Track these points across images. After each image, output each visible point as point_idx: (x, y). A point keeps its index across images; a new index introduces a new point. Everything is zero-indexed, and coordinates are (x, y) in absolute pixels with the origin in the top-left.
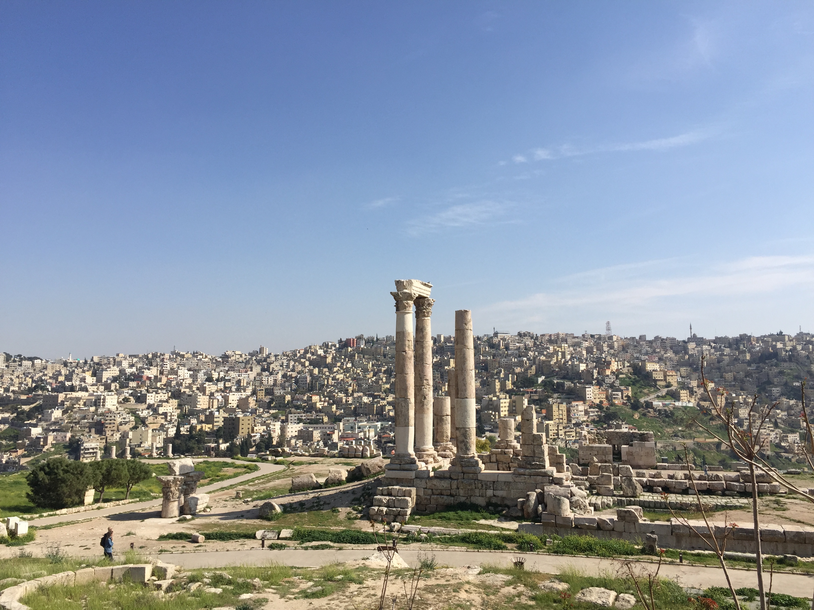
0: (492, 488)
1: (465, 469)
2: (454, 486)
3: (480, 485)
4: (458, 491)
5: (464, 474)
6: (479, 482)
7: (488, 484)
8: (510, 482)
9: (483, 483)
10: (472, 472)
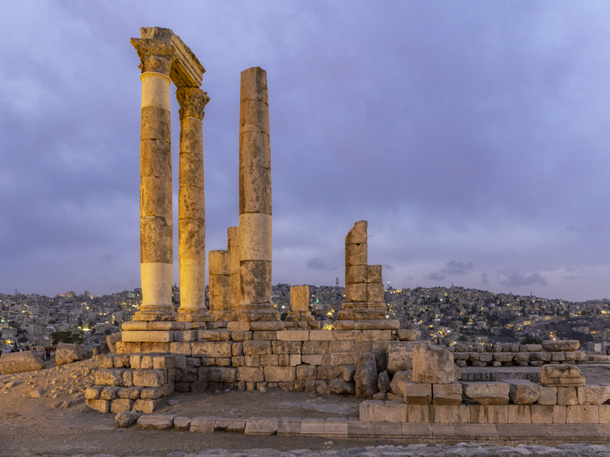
0: (299, 351)
1: (255, 325)
2: (236, 351)
3: (280, 348)
4: (242, 358)
5: (253, 331)
6: (279, 343)
7: (294, 346)
8: (329, 342)
9: (285, 345)
10: (266, 328)
